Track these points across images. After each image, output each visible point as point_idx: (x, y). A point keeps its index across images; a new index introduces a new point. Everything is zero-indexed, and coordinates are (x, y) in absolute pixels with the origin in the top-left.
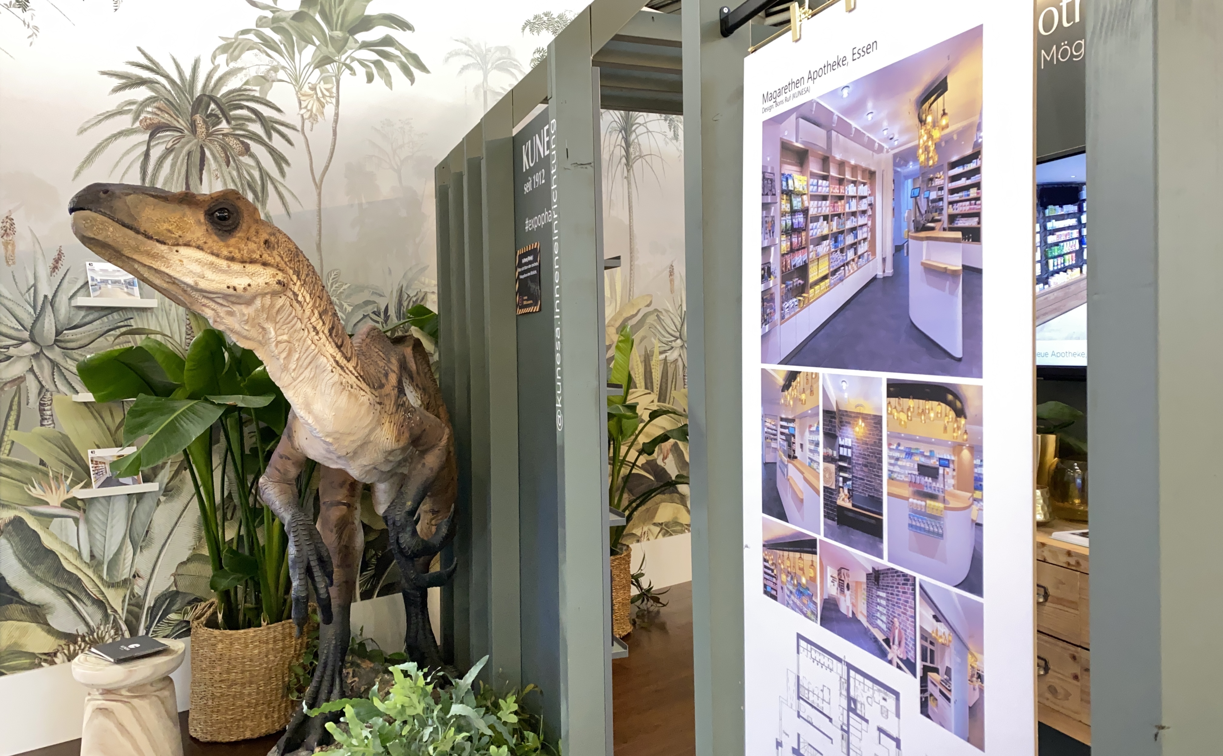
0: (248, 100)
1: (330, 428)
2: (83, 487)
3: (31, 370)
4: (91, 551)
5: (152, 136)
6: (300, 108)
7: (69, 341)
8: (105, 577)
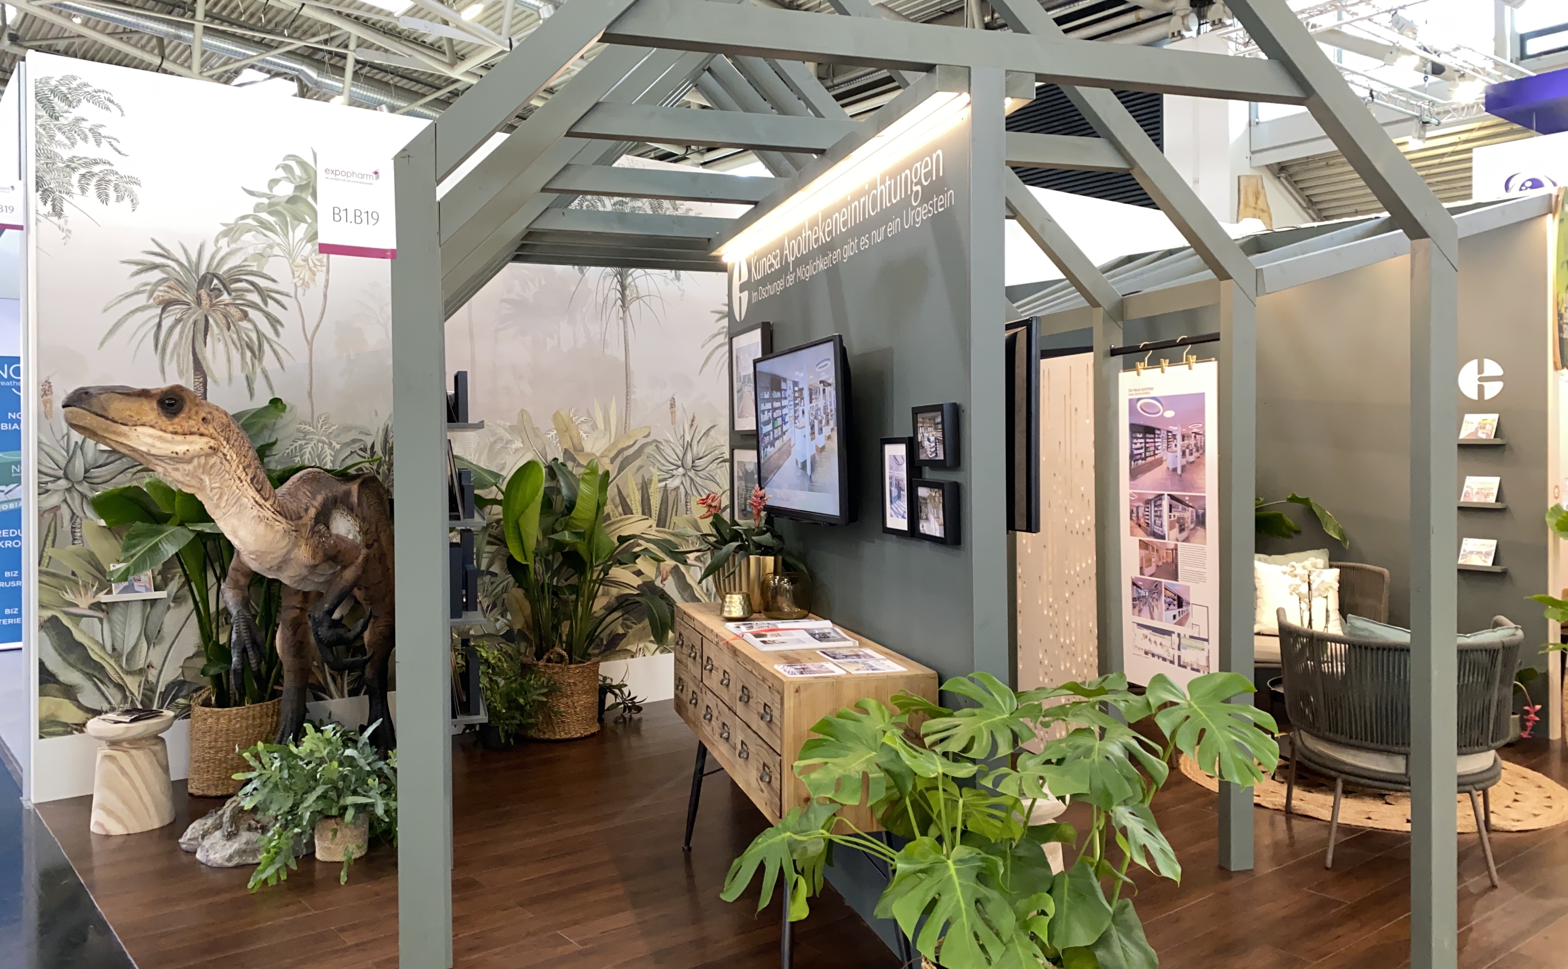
0: (246, 274)
1: (252, 549)
2: (106, 594)
3: (65, 501)
4: (113, 645)
5: (163, 310)
6: (294, 277)
7: (95, 478)
8: (124, 665)
